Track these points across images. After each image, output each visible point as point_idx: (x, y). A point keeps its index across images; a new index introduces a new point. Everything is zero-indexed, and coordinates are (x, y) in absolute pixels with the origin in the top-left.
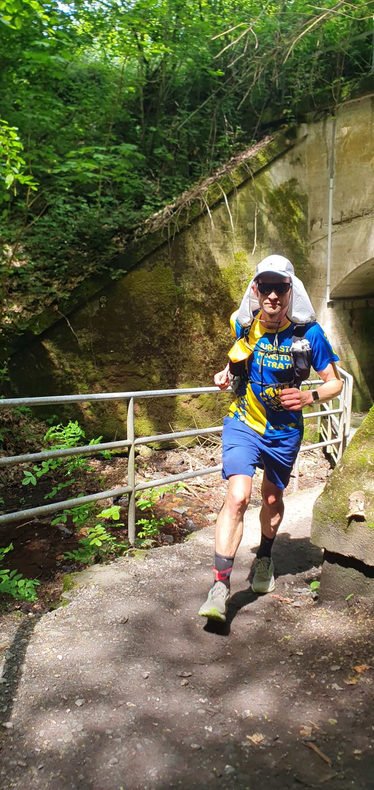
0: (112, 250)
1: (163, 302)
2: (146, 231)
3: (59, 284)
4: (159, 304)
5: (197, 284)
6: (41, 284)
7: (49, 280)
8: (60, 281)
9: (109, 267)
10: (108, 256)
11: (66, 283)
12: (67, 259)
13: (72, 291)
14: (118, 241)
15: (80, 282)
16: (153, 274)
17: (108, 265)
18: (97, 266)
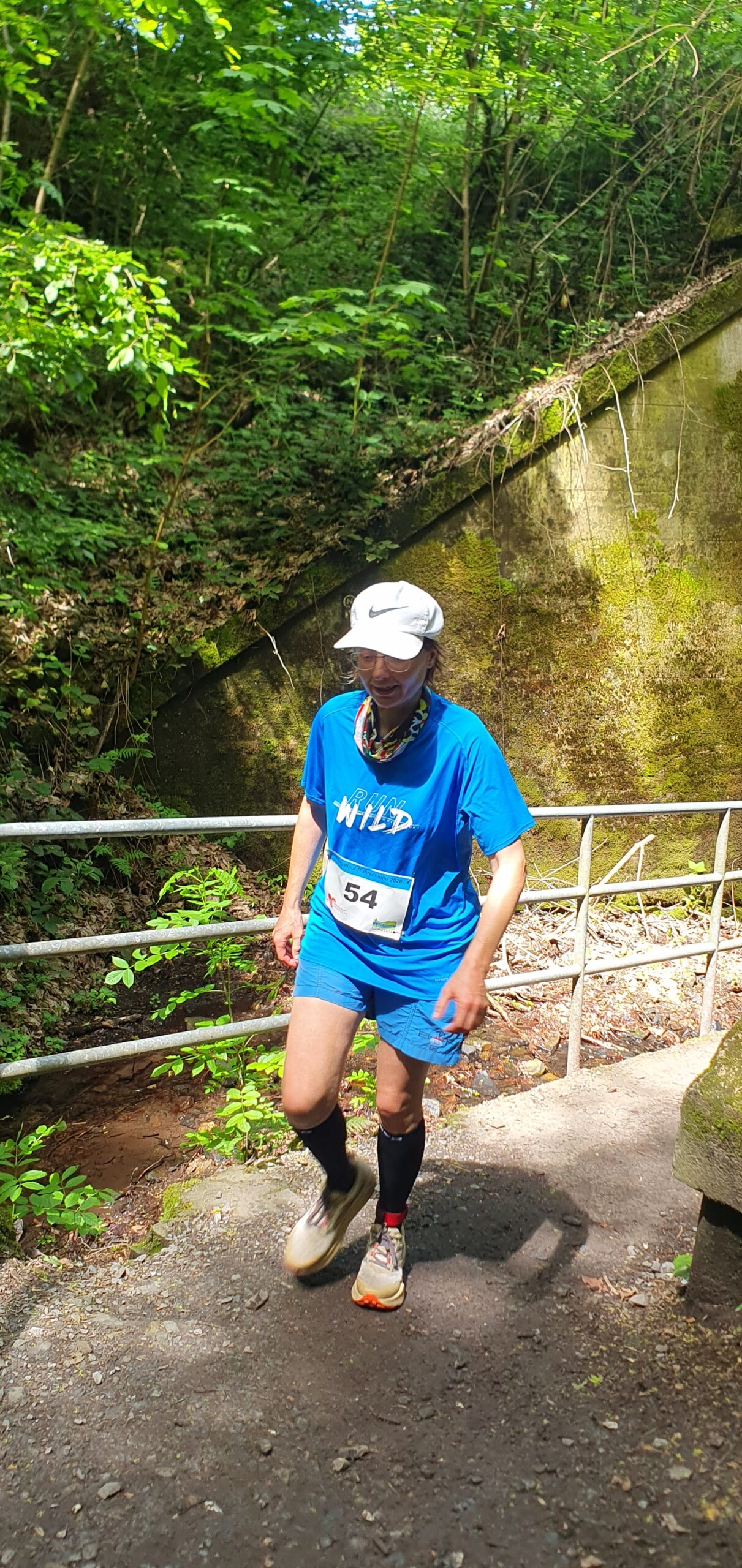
0: (374, 500)
1: (472, 609)
2: (445, 465)
3: (263, 567)
4: (464, 615)
5: (547, 574)
6: (227, 566)
7: (245, 557)
8: (267, 560)
9: (363, 537)
10: (366, 514)
11: (277, 565)
12: (285, 515)
13: (287, 582)
14: (387, 481)
15: (304, 565)
16: (454, 552)
17: (362, 533)
18: (341, 534)
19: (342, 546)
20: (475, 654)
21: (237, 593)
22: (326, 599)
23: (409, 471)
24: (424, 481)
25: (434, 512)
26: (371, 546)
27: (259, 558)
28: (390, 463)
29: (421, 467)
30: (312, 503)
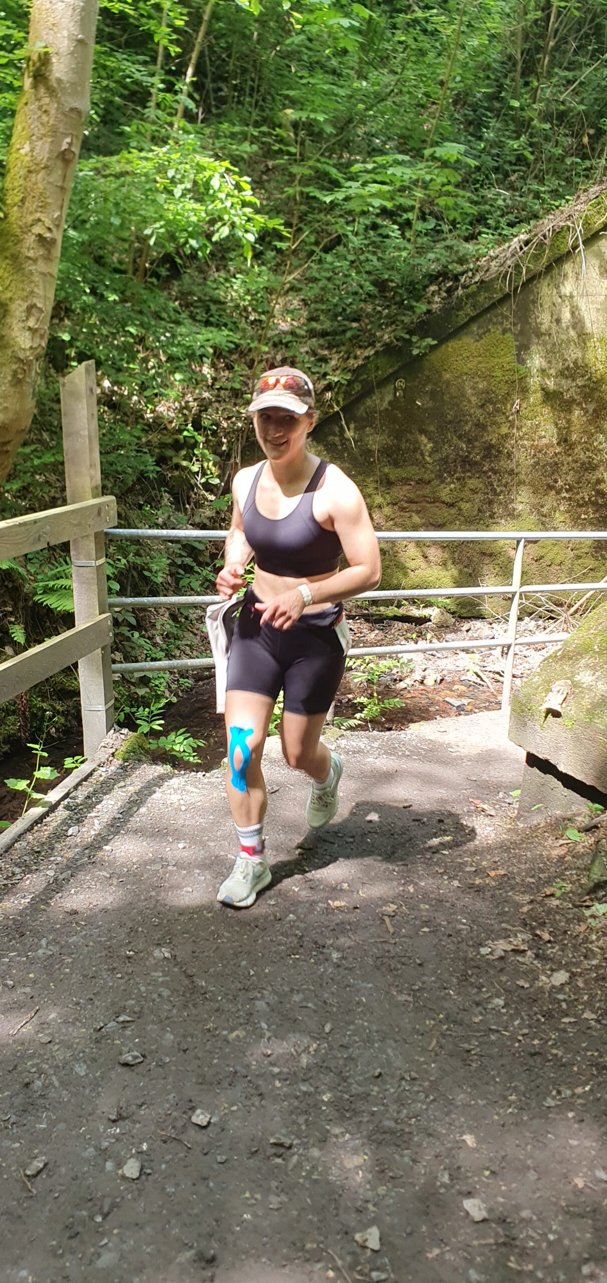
1: (494, 389)
2: (476, 279)
3: (338, 359)
4: (488, 393)
5: (554, 362)
9: (411, 336)
10: (414, 318)
12: (358, 319)
13: (354, 371)
14: (434, 292)
15: (367, 358)
16: (482, 345)
17: (411, 333)
18: (396, 333)
19: (396, 343)
20: (495, 423)
21: (319, 379)
22: (382, 383)
23: (450, 284)
24: (460, 292)
25: (467, 315)
26: (416, 342)
27: (336, 352)
28: (437, 277)
29: (459, 281)
30: (379, 308)
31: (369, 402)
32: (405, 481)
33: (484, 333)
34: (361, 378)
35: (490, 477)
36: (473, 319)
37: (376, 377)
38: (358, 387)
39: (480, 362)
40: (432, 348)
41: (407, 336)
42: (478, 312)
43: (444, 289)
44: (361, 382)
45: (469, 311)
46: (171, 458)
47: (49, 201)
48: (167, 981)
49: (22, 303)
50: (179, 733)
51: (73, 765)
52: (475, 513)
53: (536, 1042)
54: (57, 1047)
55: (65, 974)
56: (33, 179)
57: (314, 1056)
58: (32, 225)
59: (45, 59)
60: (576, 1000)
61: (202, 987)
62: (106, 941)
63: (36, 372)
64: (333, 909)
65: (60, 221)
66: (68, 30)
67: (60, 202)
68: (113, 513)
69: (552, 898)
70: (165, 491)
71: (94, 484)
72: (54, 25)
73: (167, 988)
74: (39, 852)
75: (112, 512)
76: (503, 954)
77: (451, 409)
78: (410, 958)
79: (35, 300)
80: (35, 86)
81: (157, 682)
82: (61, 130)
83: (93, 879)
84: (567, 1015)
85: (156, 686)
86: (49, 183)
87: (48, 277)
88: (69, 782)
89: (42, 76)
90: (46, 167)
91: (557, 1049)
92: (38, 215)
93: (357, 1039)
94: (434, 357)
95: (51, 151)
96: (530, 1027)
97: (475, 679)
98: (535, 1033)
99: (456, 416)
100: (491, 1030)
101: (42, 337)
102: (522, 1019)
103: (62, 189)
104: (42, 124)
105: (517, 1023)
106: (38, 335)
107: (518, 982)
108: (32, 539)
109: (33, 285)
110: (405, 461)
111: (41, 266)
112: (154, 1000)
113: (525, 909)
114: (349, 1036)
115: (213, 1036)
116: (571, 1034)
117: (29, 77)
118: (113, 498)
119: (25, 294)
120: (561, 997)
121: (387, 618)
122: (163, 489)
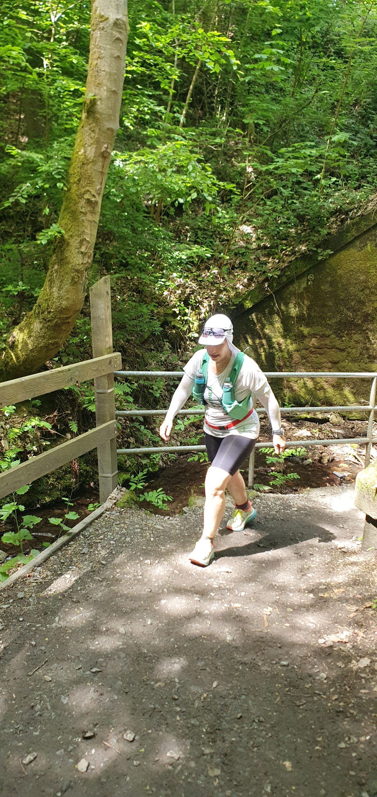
1: (370, 280)
2: (359, 214)
4: (366, 282)
6: (258, 263)
7: (266, 258)
10: (320, 238)
13: (282, 269)
14: (333, 221)
15: (291, 262)
16: (362, 253)
17: (318, 247)
18: (309, 246)
19: (308, 252)
20: (371, 301)
21: (261, 274)
22: (299, 277)
23: (344, 216)
24: (349, 221)
25: (353, 235)
26: (321, 252)
27: (272, 258)
28: (336, 213)
29: (348, 215)
30: (299, 231)
31: (291, 288)
32: (314, 335)
33: (364, 246)
34: (287, 274)
35: (367, 333)
36: (356, 238)
37: (296, 273)
38: (284, 279)
39: (361, 264)
40: (330, 256)
41: (315, 249)
42: (360, 233)
43: (339, 220)
44: (286, 276)
45: (354, 233)
46: (171, 322)
47: (94, 180)
48: (124, 648)
49: (77, 238)
50: (158, 491)
51: (92, 509)
52: (358, 355)
53: (342, 704)
54: (53, 685)
55: (67, 639)
56: (85, 168)
57: (203, 702)
58: (84, 194)
59: (93, 102)
60: (372, 678)
61: (144, 653)
62: (93, 621)
63: (86, 277)
64: (233, 609)
65: (100, 191)
66: (107, 86)
67: (100, 180)
68: (120, 361)
69: (370, 609)
70: (166, 341)
71: (108, 346)
72: (99, 84)
73: (124, 652)
74: (63, 563)
75: (118, 362)
76: (332, 644)
77: (343, 292)
78: (274, 643)
79: (85, 236)
80: (87, 118)
81: (154, 456)
82: (102, 140)
83: (91, 581)
84: (364, 688)
85: (154, 458)
86: (94, 170)
87: (93, 223)
88: (87, 520)
89: (92, 112)
90: (93, 161)
91: (354, 710)
92: (87, 188)
93: (231, 692)
94: (333, 261)
95: (95, 152)
96: (340, 693)
97: (353, 460)
98: (342, 698)
99: (346, 297)
100: (315, 693)
101: (89, 257)
102: (336, 688)
103: (102, 173)
104: (91, 138)
105: (332, 690)
106: (87, 256)
107: (338, 664)
108: (66, 380)
109: (84, 228)
110: (313, 323)
111: (89, 217)
112: (115, 659)
113: (352, 615)
114: (227, 690)
115: (146, 684)
116: (364, 701)
117: (85, 112)
118: (120, 353)
119: (80, 233)
120: (363, 675)
121: (301, 419)
122: (165, 340)
